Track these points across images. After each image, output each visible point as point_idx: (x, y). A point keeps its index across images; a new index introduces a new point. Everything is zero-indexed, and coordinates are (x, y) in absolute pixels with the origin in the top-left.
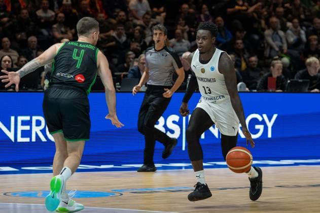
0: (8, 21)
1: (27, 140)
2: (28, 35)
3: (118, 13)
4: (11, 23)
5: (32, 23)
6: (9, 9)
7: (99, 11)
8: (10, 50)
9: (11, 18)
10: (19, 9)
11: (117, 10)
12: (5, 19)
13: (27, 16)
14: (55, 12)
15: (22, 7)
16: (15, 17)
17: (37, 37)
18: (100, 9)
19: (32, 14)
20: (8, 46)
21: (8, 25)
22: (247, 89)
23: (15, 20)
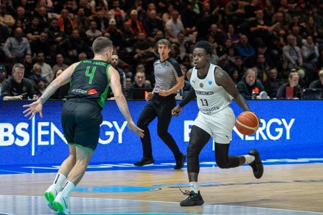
0: (62, 40)
2: (79, 52)
3: (156, 32)
4: (64, 41)
5: (82, 41)
6: (62, 29)
8: (64, 65)
11: (155, 30)
12: (59, 38)
13: (78, 35)
14: (101, 32)
15: (73, 27)
16: (68, 36)
17: (87, 54)
19: (82, 34)
20: (61, 62)
21: (61, 43)
22: (268, 97)
23: (68, 39)
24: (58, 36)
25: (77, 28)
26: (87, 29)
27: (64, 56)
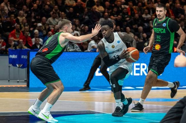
0: (129, 20)
1: (138, 74)
2: (139, 26)
3: (181, 15)
4: (130, 20)
5: (140, 20)
6: (130, 14)
7: (171, 15)
8: (130, 33)
9: (130, 18)
10: (134, 14)
11: (180, 14)
12: (128, 19)
13: (138, 17)
14: (150, 15)
15: (136, 13)
16: (132, 17)
17: (143, 27)
18: (172, 14)
20: (129, 31)
21: (129, 21)
23: (132, 19)
24: (127, 17)
25: (138, 13)
26: (143, 14)
27: (130, 28)
